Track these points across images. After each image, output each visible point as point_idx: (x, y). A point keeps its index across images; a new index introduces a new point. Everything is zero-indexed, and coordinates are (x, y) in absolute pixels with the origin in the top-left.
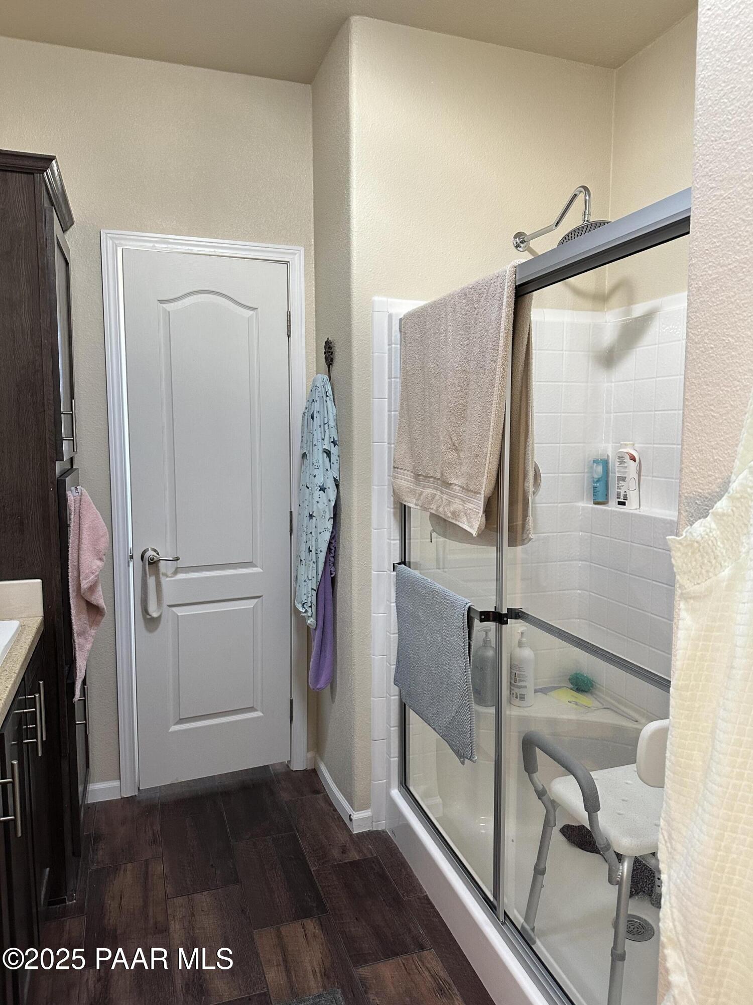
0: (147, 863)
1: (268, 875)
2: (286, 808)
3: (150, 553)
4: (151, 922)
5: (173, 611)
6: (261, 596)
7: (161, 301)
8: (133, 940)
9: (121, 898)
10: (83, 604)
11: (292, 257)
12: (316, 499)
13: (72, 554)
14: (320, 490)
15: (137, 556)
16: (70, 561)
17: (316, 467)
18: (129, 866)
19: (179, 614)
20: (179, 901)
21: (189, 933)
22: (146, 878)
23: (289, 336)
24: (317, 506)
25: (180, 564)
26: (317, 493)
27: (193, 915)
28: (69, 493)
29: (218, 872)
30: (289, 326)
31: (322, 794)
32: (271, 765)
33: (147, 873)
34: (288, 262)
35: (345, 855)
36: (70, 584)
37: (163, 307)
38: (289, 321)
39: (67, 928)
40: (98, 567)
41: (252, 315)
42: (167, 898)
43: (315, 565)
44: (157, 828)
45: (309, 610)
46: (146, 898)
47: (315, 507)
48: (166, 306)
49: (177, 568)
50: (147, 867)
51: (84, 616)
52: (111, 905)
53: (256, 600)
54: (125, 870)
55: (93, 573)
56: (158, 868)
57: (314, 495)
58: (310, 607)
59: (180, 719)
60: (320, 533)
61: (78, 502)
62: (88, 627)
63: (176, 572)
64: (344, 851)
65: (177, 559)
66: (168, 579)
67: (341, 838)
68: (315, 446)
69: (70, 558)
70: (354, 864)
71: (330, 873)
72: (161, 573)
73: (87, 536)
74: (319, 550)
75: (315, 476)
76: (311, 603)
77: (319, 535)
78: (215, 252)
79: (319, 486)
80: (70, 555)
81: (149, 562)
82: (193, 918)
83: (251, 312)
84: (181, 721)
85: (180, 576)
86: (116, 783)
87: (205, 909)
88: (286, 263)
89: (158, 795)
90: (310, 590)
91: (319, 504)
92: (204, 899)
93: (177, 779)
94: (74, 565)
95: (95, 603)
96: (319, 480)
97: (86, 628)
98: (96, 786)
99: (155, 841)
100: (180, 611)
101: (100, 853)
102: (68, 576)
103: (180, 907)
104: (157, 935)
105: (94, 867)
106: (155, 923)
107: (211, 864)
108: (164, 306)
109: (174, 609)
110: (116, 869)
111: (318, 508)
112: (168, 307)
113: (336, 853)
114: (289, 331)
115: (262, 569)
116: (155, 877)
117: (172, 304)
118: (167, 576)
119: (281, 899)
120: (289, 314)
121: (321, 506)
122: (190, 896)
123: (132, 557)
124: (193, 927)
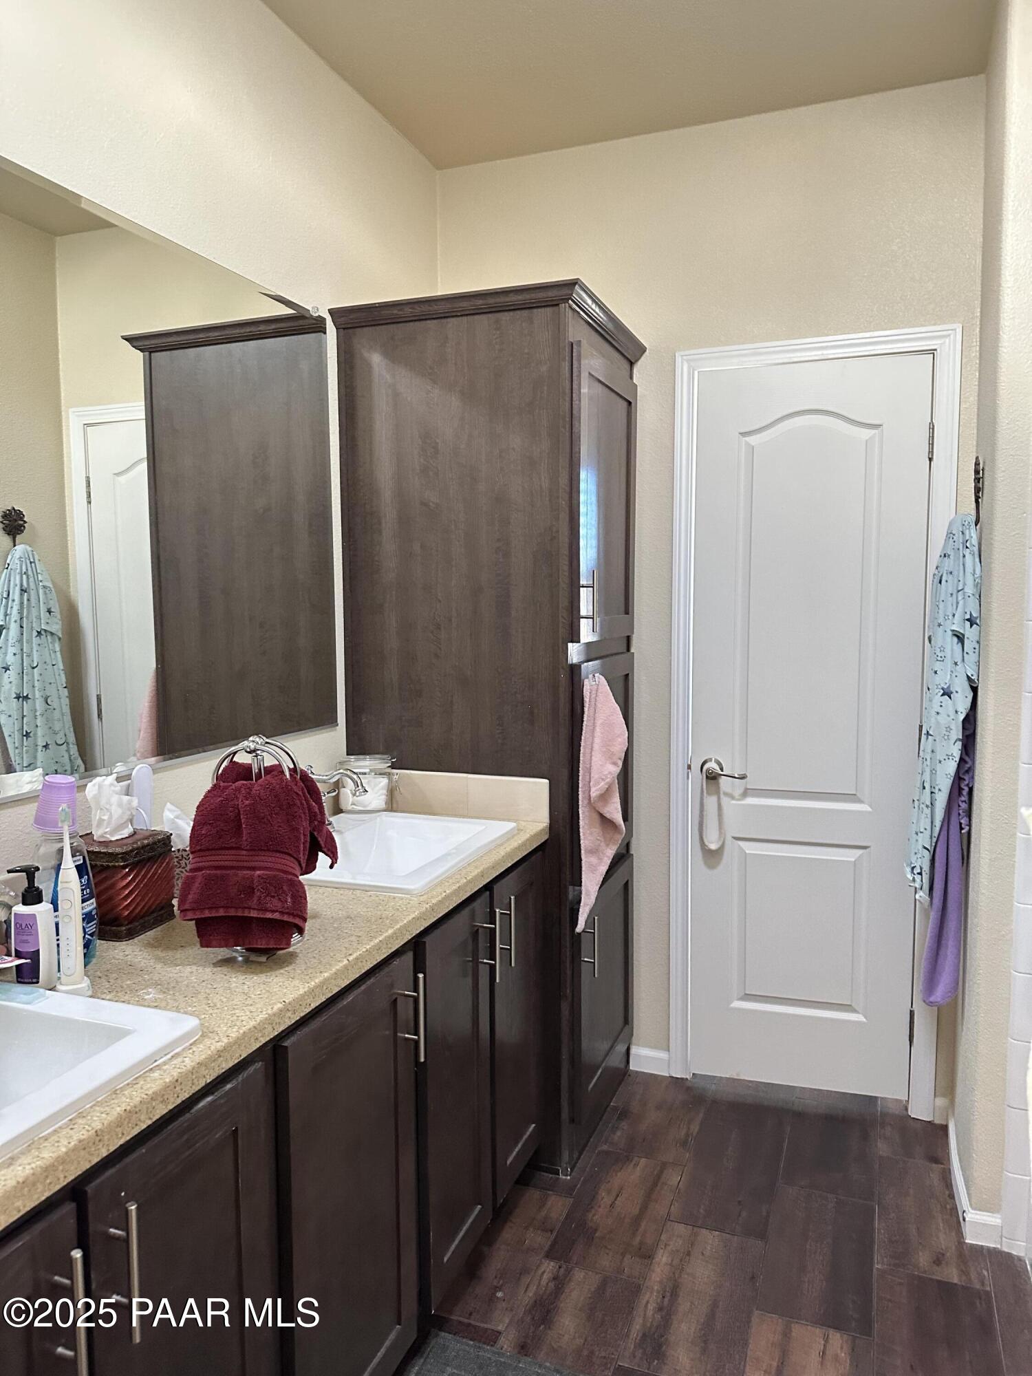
0: (664, 1166)
1: (808, 1247)
2: (877, 1167)
3: (712, 765)
4: (638, 1239)
5: (740, 848)
6: (869, 847)
7: (744, 434)
8: (607, 1251)
9: (618, 1196)
10: (596, 817)
11: (939, 342)
12: (936, 708)
13: (584, 754)
14: (942, 695)
15: (696, 767)
16: (581, 762)
17: (939, 659)
18: (643, 1160)
19: (747, 852)
20: (681, 1229)
21: (674, 1273)
22: (655, 1184)
23: (930, 460)
24: (936, 719)
25: (750, 783)
26: (938, 698)
27: (689, 1254)
28: (586, 682)
29: (744, 1214)
30: (931, 444)
31: (942, 1166)
32: (882, 1098)
33: (659, 1176)
34: (935, 350)
35: (936, 1268)
36: (580, 789)
37: (746, 441)
38: (932, 437)
39: (549, 1203)
40: (610, 773)
41: (875, 434)
42: (668, 1218)
43: (928, 811)
44: (695, 1128)
45: (918, 878)
46: (644, 1208)
47: (933, 720)
48: (749, 439)
49: (746, 789)
50: (661, 1172)
51: (597, 830)
52: (604, 1198)
53: (860, 852)
54: (636, 1165)
55: (603, 779)
56: (673, 1178)
57: (934, 701)
58: (918, 874)
59: (746, 994)
60: (940, 762)
61: (594, 692)
62: (603, 844)
63: (746, 793)
64: (938, 1260)
65: (743, 777)
66: (734, 802)
67: (943, 1240)
68: (940, 625)
69: (581, 759)
70: (946, 1288)
71: (900, 1284)
72: (721, 792)
73: (599, 734)
74: (937, 788)
75: (936, 672)
76: (921, 869)
77: (939, 765)
78: (823, 354)
79: (943, 689)
80: (581, 755)
81: (707, 776)
82: (688, 1258)
83: (873, 432)
84: (747, 997)
85: (750, 801)
86: (663, 1055)
87: (707, 1253)
88: (932, 352)
89: (713, 1087)
90: (920, 848)
91: (939, 717)
92: (710, 1240)
93: (738, 1075)
94: (586, 767)
95: (608, 815)
96: (943, 679)
97: (599, 845)
98: (642, 1051)
99: (684, 1143)
100: (750, 848)
101: (619, 1133)
102: (578, 780)
103: (677, 1237)
104: (638, 1259)
105: (605, 1147)
106: (641, 1243)
107: (739, 1199)
108: (747, 439)
109: (741, 843)
110: (628, 1159)
111: (938, 723)
112: (752, 440)
113: (923, 1259)
114: (931, 452)
115: (871, 806)
116: (666, 1188)
117: (758, 436)
118: (733, 798)
119: (811, 1286)
120: (932, 427)
121: (942, 719)
122: (695, 1229)
123: (689, 767)
124: (682, 1269)
